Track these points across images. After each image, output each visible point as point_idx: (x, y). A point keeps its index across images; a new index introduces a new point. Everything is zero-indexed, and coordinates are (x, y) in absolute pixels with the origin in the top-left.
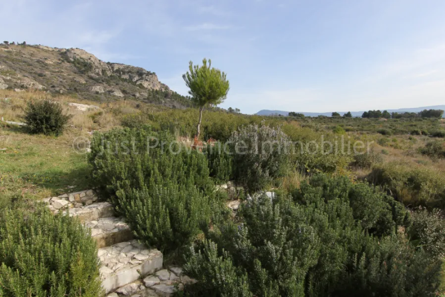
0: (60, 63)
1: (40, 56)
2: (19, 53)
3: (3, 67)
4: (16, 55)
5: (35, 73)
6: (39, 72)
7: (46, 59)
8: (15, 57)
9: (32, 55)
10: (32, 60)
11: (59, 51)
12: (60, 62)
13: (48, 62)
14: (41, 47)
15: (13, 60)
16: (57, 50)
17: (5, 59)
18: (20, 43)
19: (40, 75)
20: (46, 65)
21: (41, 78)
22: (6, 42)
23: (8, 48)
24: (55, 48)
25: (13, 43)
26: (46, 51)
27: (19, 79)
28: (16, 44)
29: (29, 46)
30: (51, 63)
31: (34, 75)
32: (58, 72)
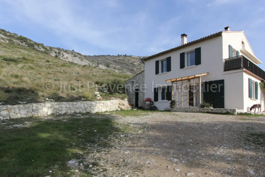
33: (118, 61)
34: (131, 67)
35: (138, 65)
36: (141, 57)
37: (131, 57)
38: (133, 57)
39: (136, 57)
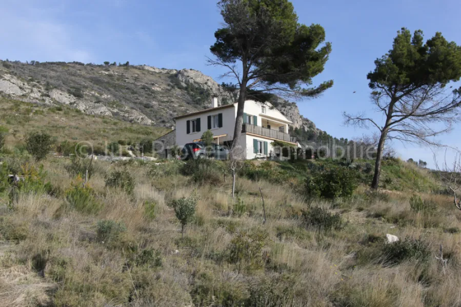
0: (170, 90)
1: (145, 80)
2: (121, 77)
3: (109, 96)
4: (118, 80)
5: (141, 103)
6: (145, 102)
7: (153, 84)
8: (117, 82)
9: (136, 79)
10: (136, 86)
11: (168, 73)
12: (169, 88)
13: (156, 88)
14: (146, 68)
15: (115, 87)
16: (165, 71)
17: (107, 86)
18: (122, 64)
19: (147, 106)
20: (153, 92)
21: (148, 110)
22: (107, 63)
23: (109, 71)
24: (163, 69)
25: (114, 64)
26: (153, 74)
27: (127, 112)
28: (118, 64)
29: (133, 67)
30: (158, 89)
31: (139, 106)
32: (167, 102)
33: (106, 80)
34: (142, 96)
35: (163, 93)
36: (171, 70)
37: (143, 69)
38: (148, 71)
39: (157, 71)
